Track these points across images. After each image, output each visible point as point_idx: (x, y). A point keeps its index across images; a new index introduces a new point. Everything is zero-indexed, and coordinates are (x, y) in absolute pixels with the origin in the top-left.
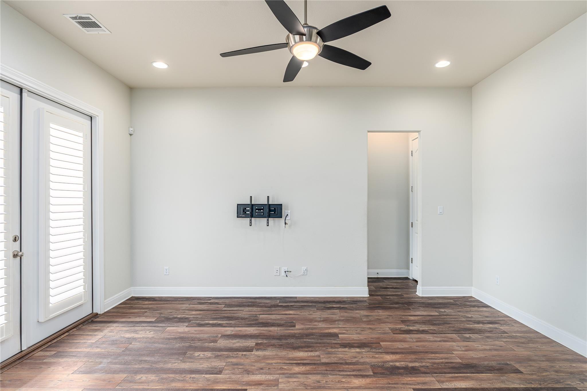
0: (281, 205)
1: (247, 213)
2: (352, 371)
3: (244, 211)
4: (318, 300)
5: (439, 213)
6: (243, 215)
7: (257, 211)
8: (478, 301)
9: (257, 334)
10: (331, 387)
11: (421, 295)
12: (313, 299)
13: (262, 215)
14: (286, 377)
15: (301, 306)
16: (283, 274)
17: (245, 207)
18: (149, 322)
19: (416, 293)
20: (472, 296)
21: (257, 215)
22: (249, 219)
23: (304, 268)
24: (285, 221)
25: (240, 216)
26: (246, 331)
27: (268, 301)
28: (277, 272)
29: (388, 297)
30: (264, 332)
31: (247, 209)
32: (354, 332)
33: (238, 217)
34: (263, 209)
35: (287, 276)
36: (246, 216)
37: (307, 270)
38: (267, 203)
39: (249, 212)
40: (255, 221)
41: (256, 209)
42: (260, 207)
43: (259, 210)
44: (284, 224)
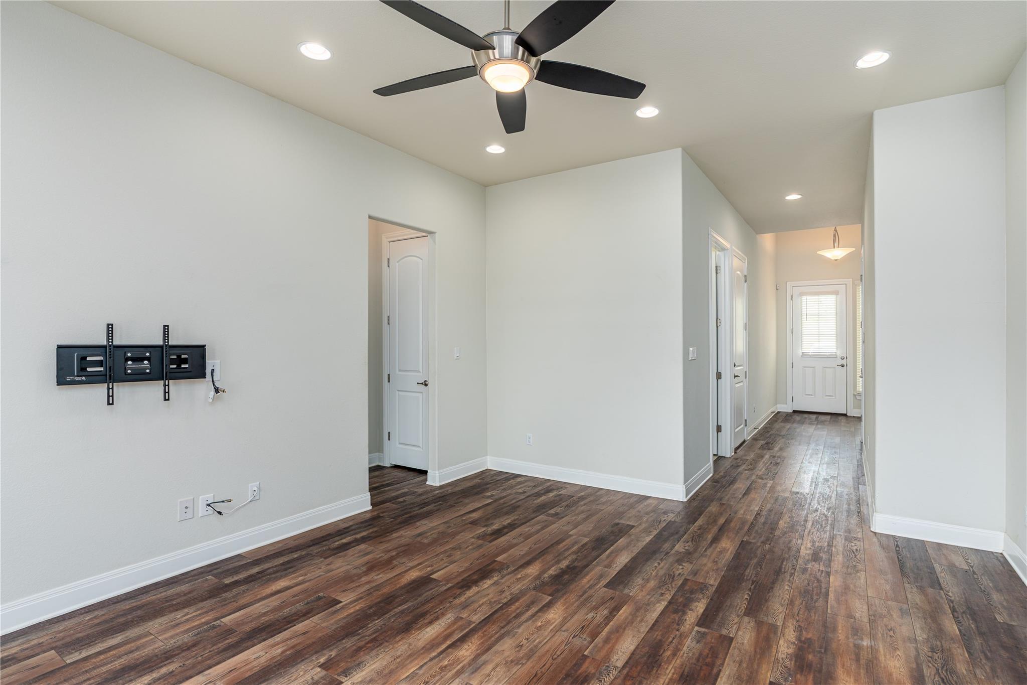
0: (203, 347)
1: (89, 369)
2: (527, 608)
3: (84, 364)
4: (292, 544)
5: (455, 358)
6: (78, 376)
7: (130, 363)
8: (500, 473)
9: (288, 653)
10: (543, 641)
11: (438, 484)
12: (280, 545)
13: (148, 373)
14: (473, 673)
15: (283, 564)
16: (202, 510)
17: (83, 352)
19: (427, 483)
20: (489, 468)
21: (129, 374)
23: (254, 486)
24: (214, 385)
25: (69, 379)
26: (247, 663)
27: (184, 588)
28: (186, 510)
29: (401, 500)
30: (296, 643)
31: (88, 359)
32: (445, 563)
33: (61, 381)
34: (148, 359)
35: (220, 513)
36: (93, 379)
37: (259, 489)
38: (161, 347)
39: (102, 369)
40: (122, 390)
41: (127, 359)
42: (139, 353)
43: (138, 360)
44: (213, 392)
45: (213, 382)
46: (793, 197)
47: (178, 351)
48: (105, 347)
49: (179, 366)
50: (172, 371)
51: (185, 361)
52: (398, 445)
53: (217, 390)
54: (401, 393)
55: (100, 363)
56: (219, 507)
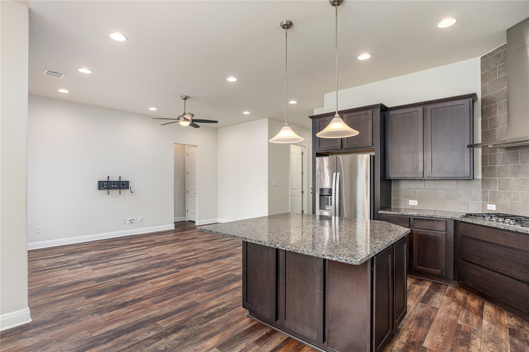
0: (129, 181)
1: (104, 186)
3: (103, 185)
5: (205, 185)
6: (102, 188)
11: (198, 225)
13: (116, 188)
16: (128, 222)
17: (103, 183)
18: (53, 258)
19: (195, 225)
21: (112, 188)
22: (107, 190)
23: (141, 217)
25: (100, 188)
28: (124, 221)
29: (184, 227)
31: (104, 184)
33: (99, 189)
34: (116, 184)
35: (132, 223)
36: (105, 189)
37: (142, 218)
38: (119, 181)
39: (107, 186)
40: (111, 191)
41: (112, 184)
42: (114, 183)
43: (114, 184)
44: (130, 193)
45: (131, 190)
46: (293, 102)
47: (123, 182)
48: (107, 181)
49: (123, 186)
50: (121, 187)
51: (124, 185)
52: (190, 214)
53: (131, 192)
54: (191, 197)
55: (106, 185)
56: (132, 221)
